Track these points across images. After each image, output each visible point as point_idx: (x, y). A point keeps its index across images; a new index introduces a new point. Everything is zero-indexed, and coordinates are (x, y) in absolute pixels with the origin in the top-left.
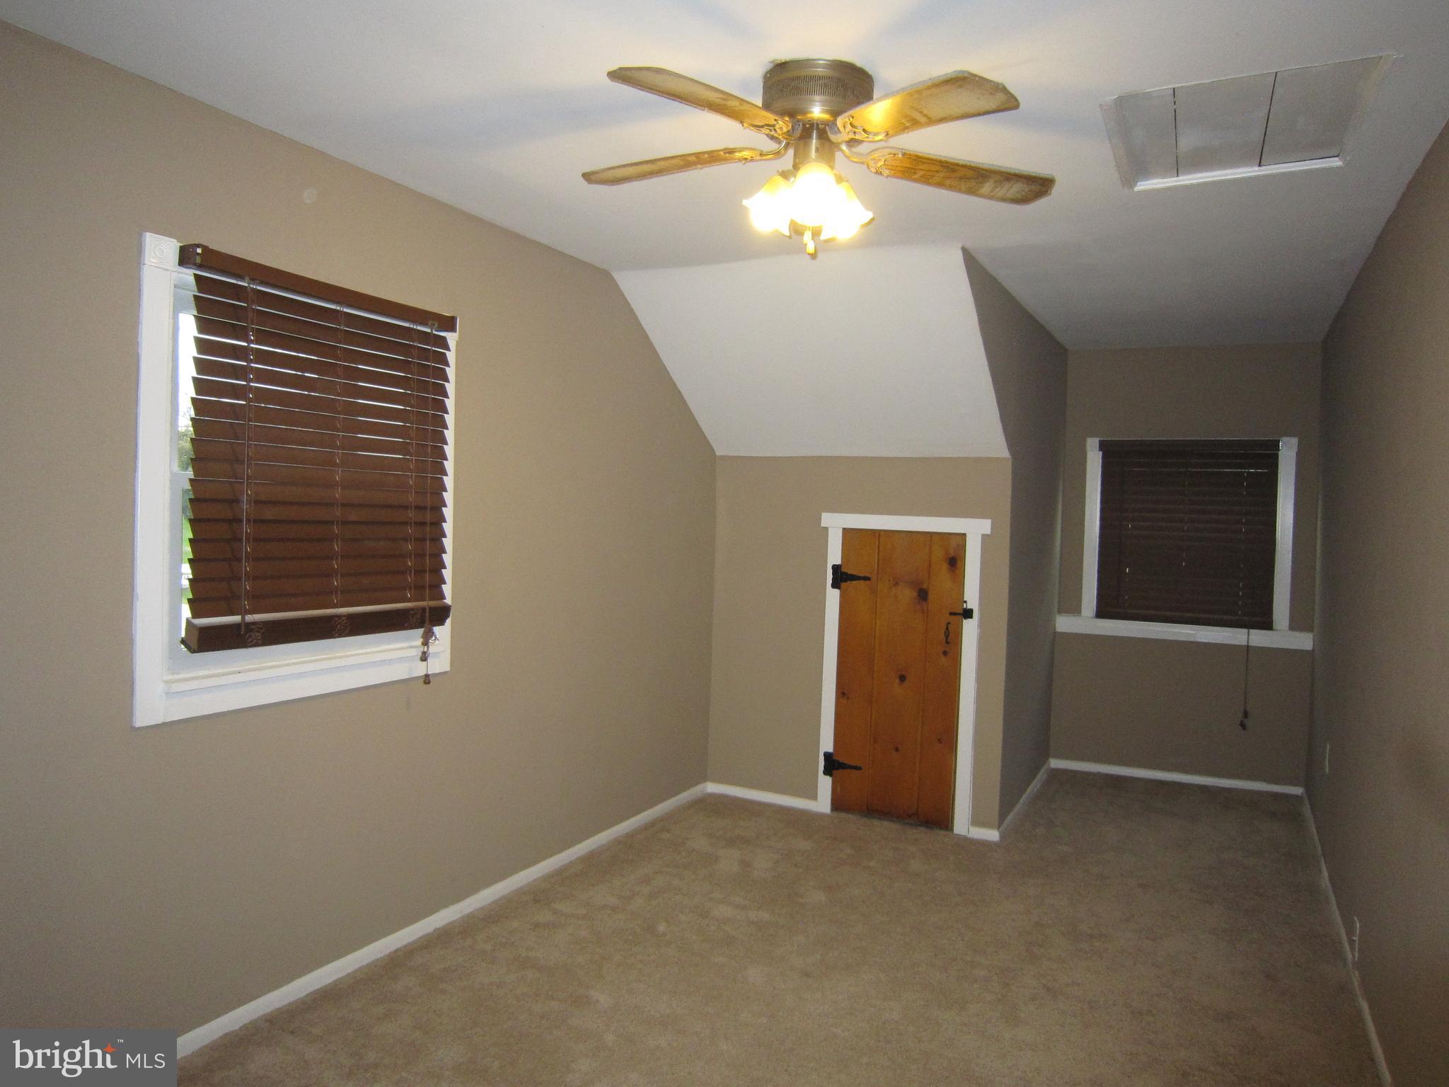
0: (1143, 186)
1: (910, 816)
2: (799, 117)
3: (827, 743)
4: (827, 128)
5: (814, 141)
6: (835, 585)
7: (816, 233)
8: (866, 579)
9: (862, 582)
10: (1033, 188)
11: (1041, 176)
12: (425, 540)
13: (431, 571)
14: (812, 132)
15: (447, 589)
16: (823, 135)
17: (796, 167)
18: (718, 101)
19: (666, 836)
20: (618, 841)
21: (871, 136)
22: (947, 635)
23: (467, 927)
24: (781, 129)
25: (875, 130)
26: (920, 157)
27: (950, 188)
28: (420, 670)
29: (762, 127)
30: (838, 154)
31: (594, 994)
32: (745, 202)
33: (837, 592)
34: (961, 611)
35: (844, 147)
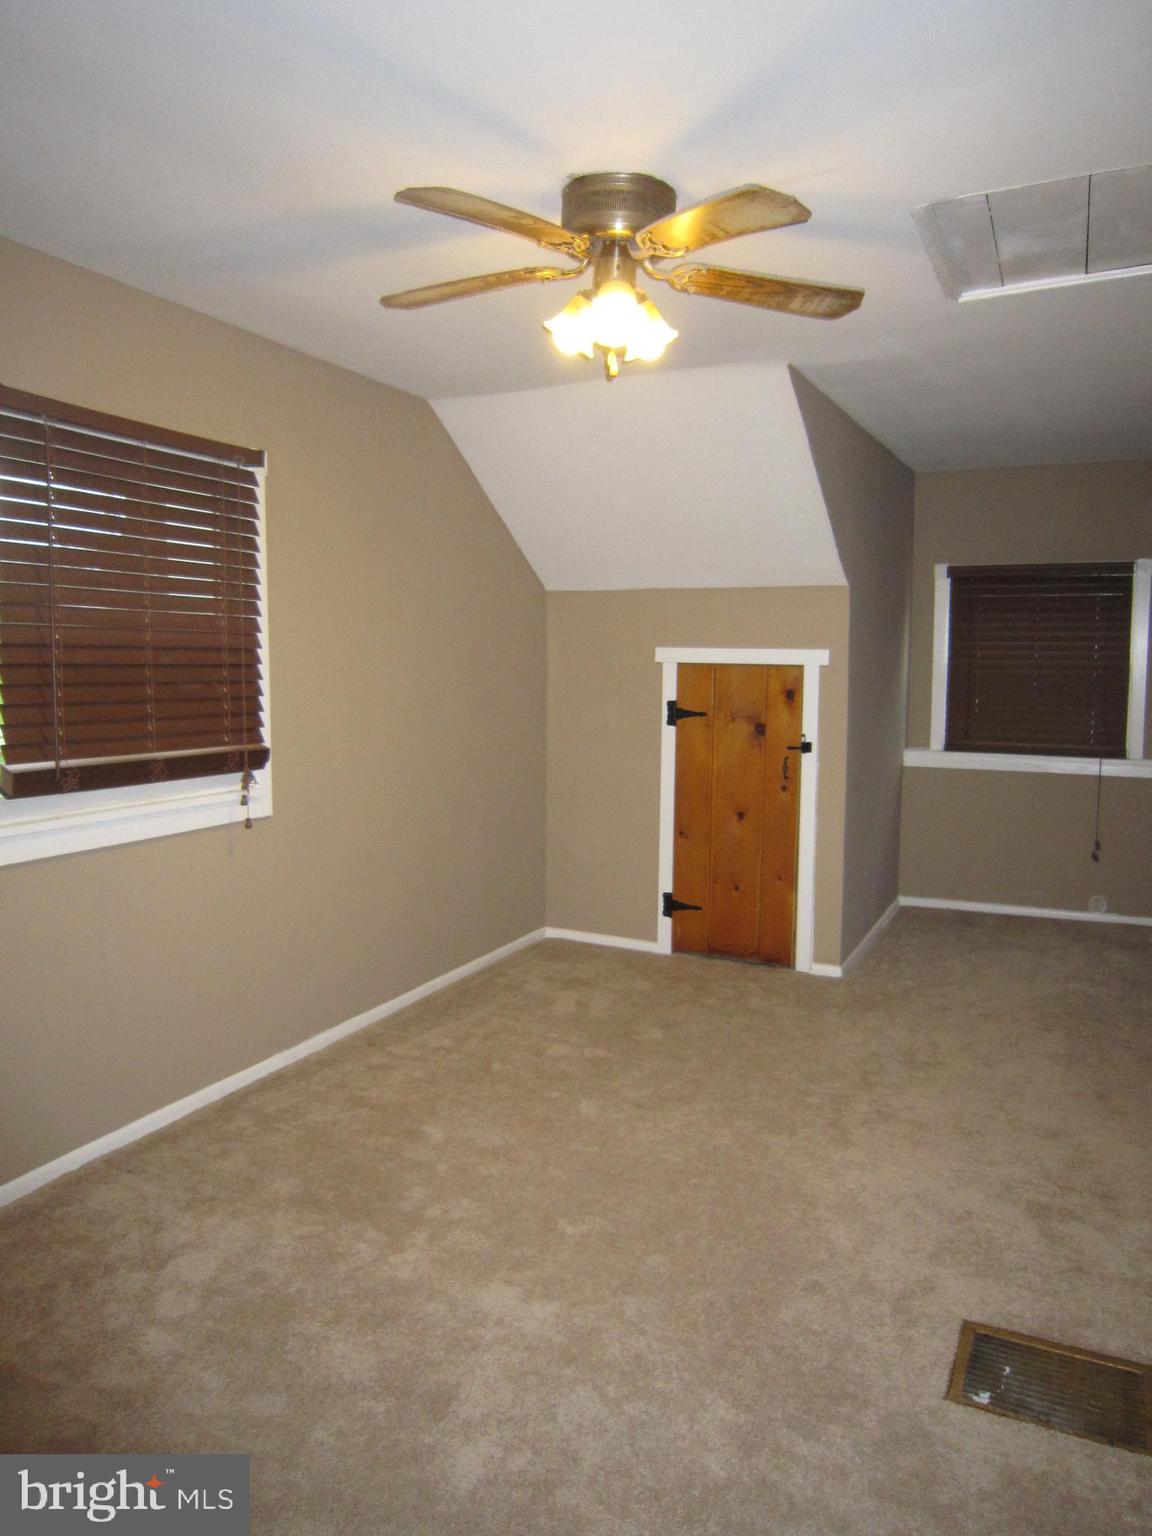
0: (969, 296)
1: (751, 955)
2: (598, 234)
3: (666, 884)
4: (628, 244)
5: (616, 258)
6: (671, 722)
7: (620, 354)
8: (701, 714)
9: (698, 718)
10: (844, 302)
11: (851, 289)
12: (240, 682)
13: (248, 714)
14: (614, 249)
15: (266, 732)
16: (624, 253)
17: (597, 285)
18: (511, 220)
19: (502, 980)
20: (452, 987)
21: (671, 252)
22: (785, 769)
23: (301, 1071)
24: (579, 247)
25: (676, 246)
26: (724, 272)
27: (760, 304)
28: (240, 814)
29: (560, 245)
30: (639, 272)
31: (427, 1129)
32: (547, 324)
33: (673, 729)
34: (800, 745)
35: (647, 264)
